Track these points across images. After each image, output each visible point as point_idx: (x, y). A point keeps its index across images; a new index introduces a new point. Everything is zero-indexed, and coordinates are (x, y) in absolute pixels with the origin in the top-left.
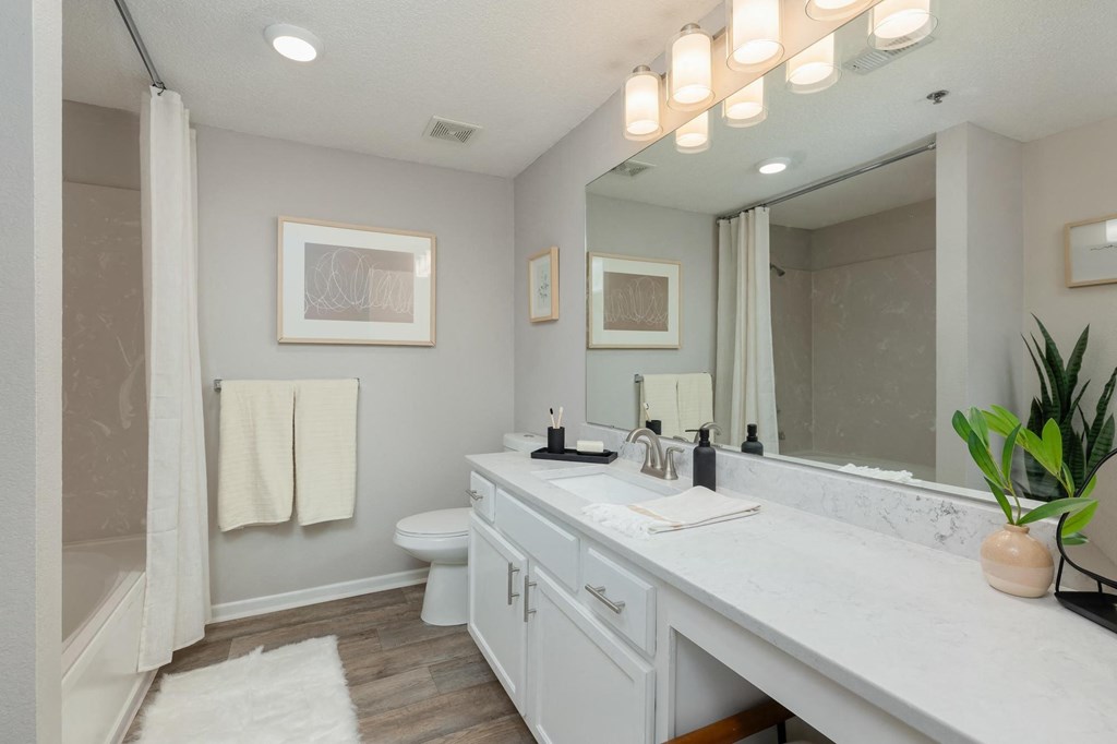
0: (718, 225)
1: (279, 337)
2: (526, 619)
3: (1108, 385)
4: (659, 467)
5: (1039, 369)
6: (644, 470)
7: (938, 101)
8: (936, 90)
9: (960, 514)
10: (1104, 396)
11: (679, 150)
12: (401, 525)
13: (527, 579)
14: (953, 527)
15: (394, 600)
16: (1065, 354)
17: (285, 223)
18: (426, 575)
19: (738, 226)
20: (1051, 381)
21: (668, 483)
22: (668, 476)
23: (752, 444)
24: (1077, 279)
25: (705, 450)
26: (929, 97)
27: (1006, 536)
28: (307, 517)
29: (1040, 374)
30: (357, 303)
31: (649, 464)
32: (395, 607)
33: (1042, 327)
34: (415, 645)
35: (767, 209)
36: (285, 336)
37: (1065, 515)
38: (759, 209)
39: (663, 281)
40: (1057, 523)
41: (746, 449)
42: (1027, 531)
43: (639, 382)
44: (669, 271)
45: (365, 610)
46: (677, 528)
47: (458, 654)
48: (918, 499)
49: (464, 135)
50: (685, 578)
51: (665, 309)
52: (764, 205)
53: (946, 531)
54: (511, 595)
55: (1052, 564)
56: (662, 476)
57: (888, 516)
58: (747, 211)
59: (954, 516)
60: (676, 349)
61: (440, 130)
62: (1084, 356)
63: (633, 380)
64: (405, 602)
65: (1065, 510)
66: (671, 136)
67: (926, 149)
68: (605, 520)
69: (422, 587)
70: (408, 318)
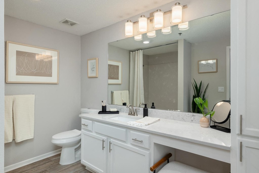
0: (130, 53)
1: (7, 82)
2: (110, 152)
3: (204, 92)
4: (133, 113)
5: (194, 89)
6: (129, 114)
7: (180, 35)
8: (180, 33)
9: (195, 116)
10: (204, 94)
11: (135, 40)
12: (54, 137)
13: (110, 142)
14: (194, 118)
15: (48, 161)
16: (198, 86)
17: (9, 44)
18: (61, 151)
19: (135, 54)
20: (196, 91)
21: (136, 116)
22: (136, 115)
23: (153, 107)
24: (200, 72)
25: (146, 108)
26: (179, 34)
27: (203, 118)
28: (19, 140)
29: (194, 90)
30: (34, 70)
31: (130, 113)
32: (49, 163)
33: (195, 81)
34: (62, 171)
35: (142, 51)
36: (9, 81)
37: (211, 114)
38: (140, 50)
39: (118, 67)
40: (210, 116)
41: (152, 108)
42: (206, 117)
43: (112, 93)
44: (119, 64)
45: (39, 166)
46: (149, 124)
47: (77, 170)
48: (188, 114)
49: (72, 24)
50: (159, 132)
51: (118, 74)
52: (142, 50)
53: (193, 119)
54: (103, 148)
55: (209, 122)
56: (134, 115)
57: (183, 118)
58: (137, 50)
59: (194, 117)
60: (120, 84)
61: (66, 22)
62: (201, 87)
63: (111, 92)
64: (52, 161)
65: (210, 114)
66: (134, 37)
67: (176, 43)
68: (134, 125)
69: (59, 155)
70: (50, 75)
